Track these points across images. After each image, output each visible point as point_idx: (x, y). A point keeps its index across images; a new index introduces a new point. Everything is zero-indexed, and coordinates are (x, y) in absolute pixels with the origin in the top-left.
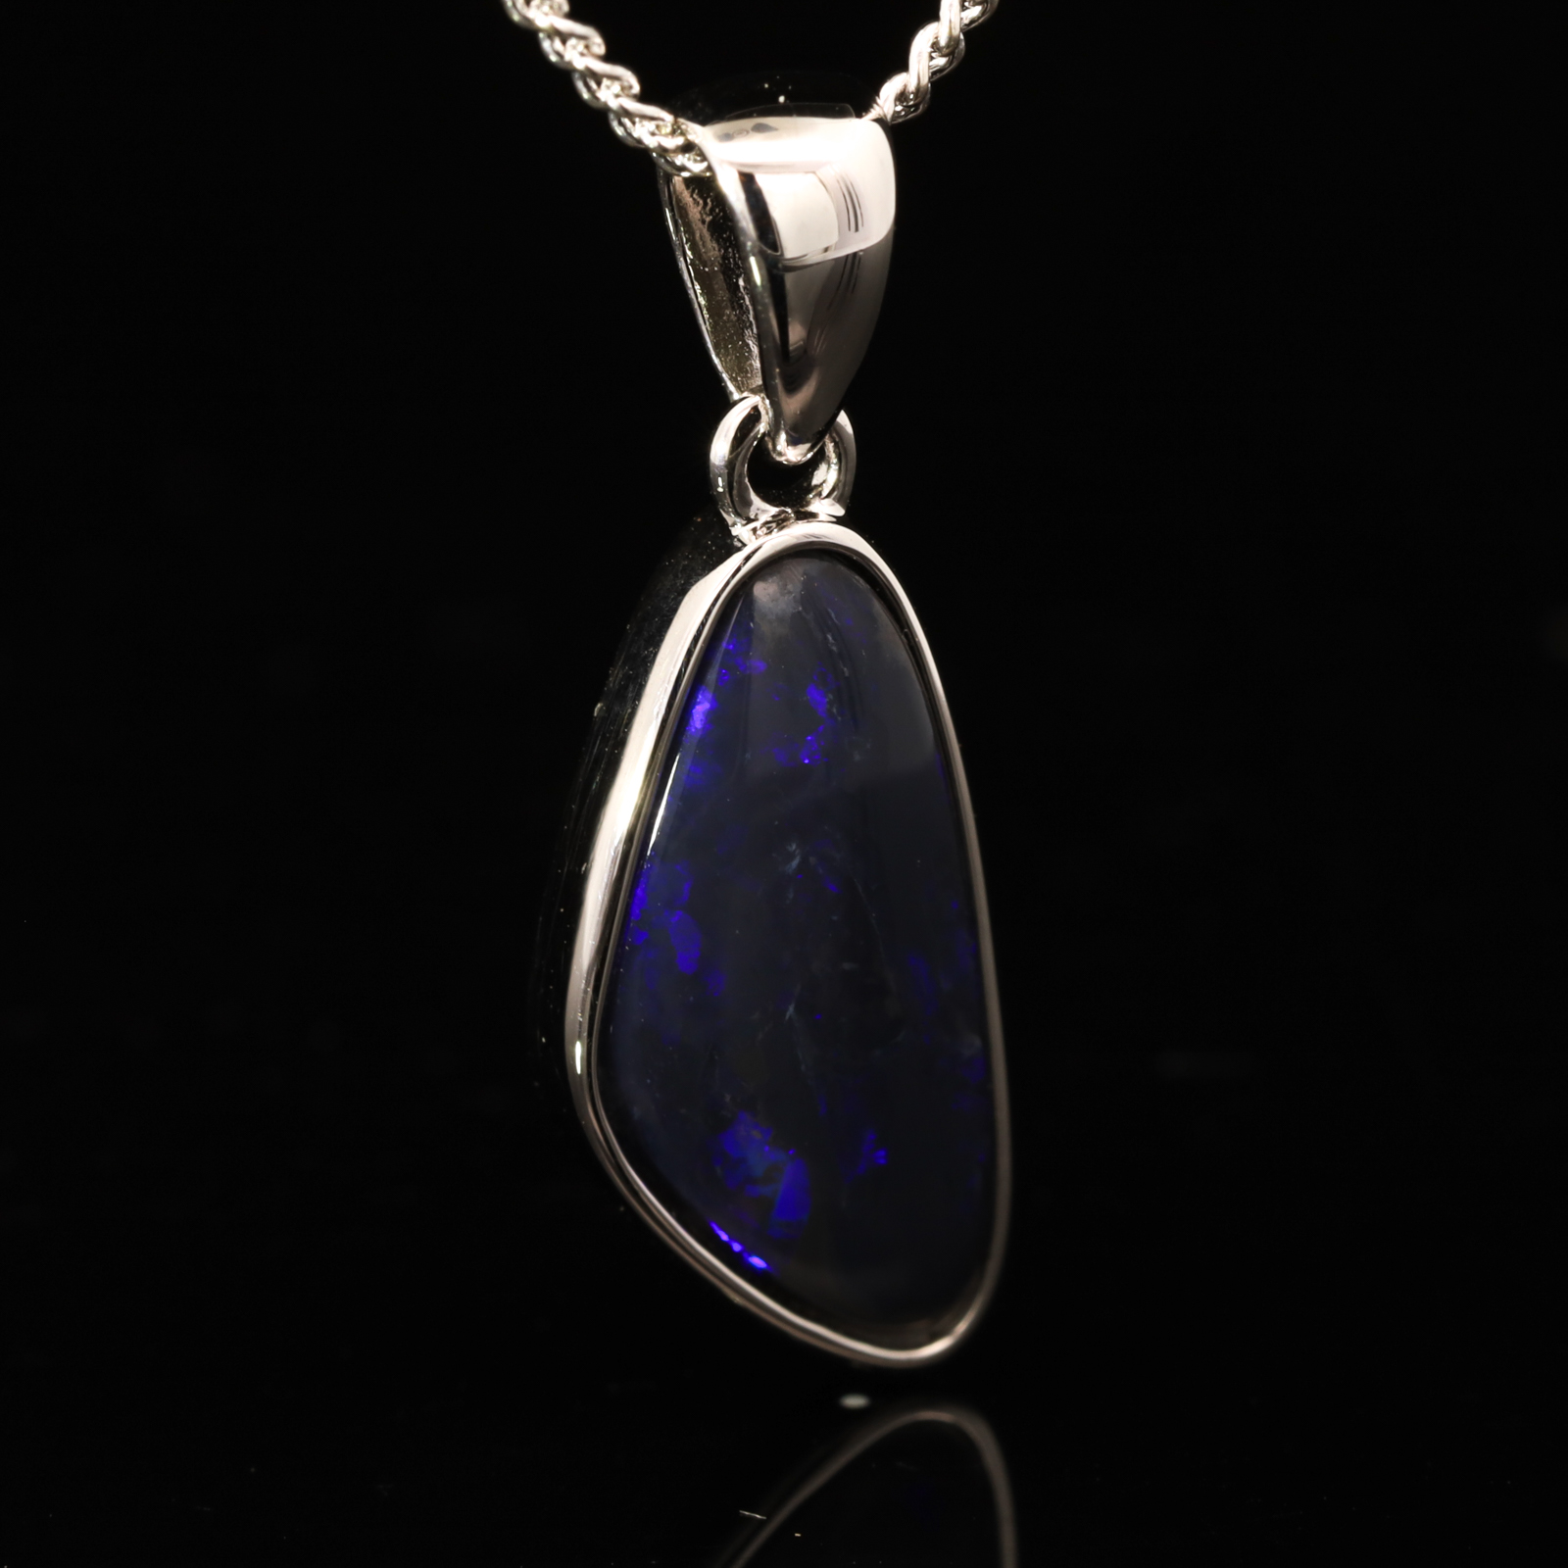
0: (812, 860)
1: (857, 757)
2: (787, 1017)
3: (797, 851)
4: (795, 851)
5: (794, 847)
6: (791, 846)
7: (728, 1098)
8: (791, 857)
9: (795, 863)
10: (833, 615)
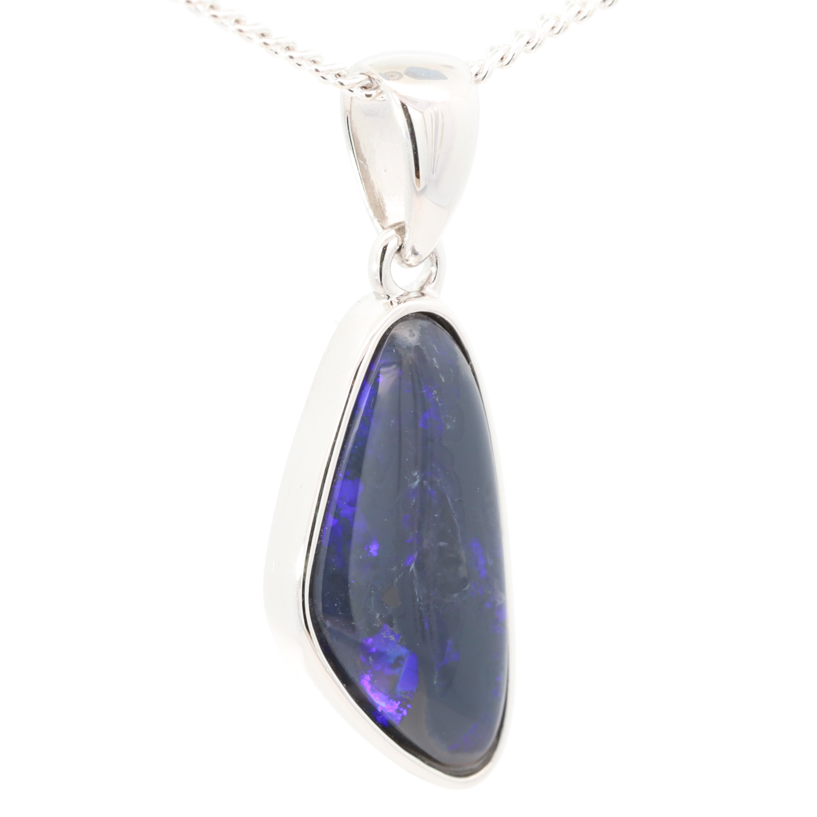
0: (425, 482)
1: (449, 427)
2: (410, 571)
3: (418, 476)
4: (416, 476)
5: (416, 474)
6: (415, 473)
7: (378, 616)
8: (415, 479)
9: (417, 483)
10: (436, 349)
